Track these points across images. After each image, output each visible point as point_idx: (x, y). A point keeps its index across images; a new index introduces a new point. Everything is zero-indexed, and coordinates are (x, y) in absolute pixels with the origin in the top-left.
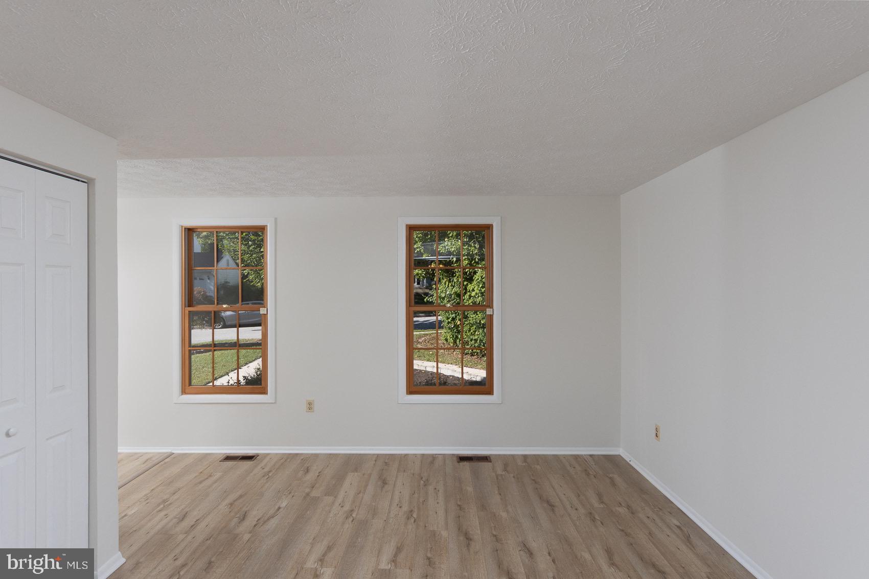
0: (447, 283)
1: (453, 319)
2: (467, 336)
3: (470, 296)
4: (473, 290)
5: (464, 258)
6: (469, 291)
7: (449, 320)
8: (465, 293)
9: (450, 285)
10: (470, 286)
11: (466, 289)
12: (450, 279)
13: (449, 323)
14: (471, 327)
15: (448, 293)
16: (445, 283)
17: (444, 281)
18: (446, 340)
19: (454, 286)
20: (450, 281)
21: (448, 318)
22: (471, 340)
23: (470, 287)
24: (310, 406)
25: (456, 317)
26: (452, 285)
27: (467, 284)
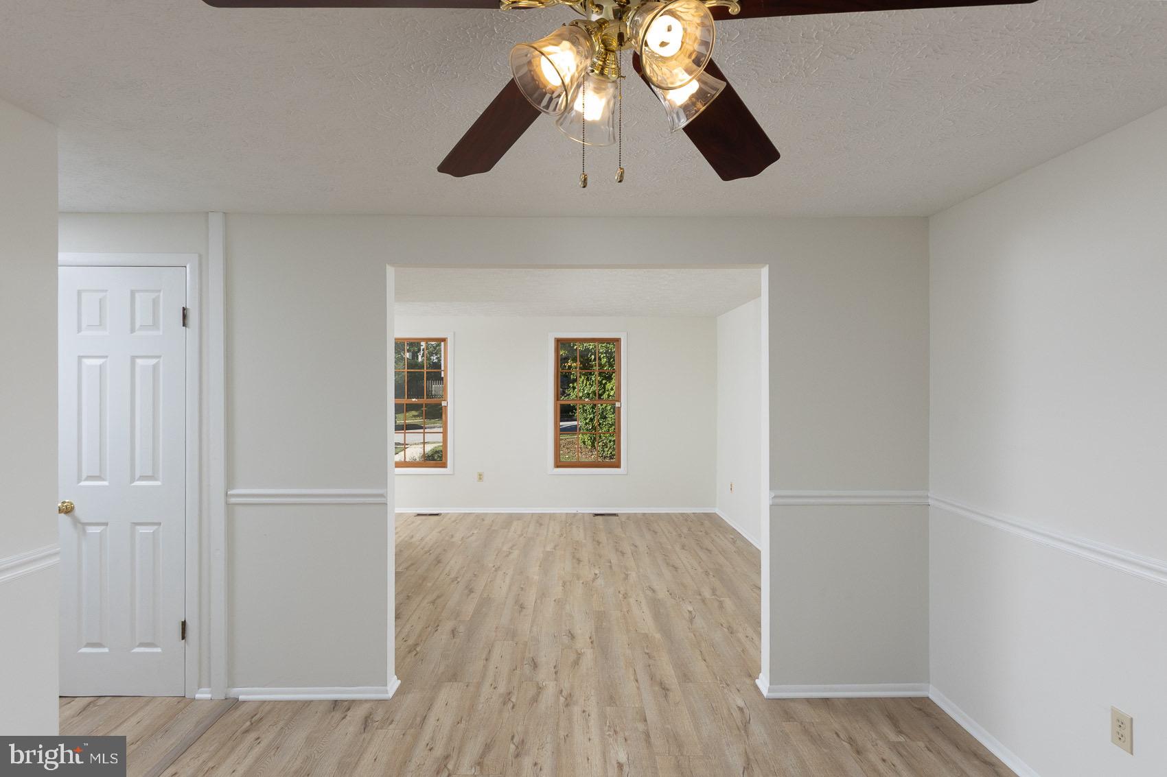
0: (585, 381)
1: (592, 420)
2: (606, 437)
3: (609, 396)
4: (612, 389)
5: (602, 356)
6: (608, 390)
7: (587, 421)
8: (604, 392)
9: (588, 383)
10: (608, 384)
11: (604, 388)
12: (588, 378)
13: (586, 424)
14: (610, 427)
15: (586, 392)
16: (583, 382)
17: (581, 380)
18: (584, 443)
19: (592, 385)
20: (588, 379)
21: (586, 419)
22: (610, 442)
23: (609, 386)
24: (480, 477)
25: (594, 417)
26: (590, 384)
27: (606, 383)
